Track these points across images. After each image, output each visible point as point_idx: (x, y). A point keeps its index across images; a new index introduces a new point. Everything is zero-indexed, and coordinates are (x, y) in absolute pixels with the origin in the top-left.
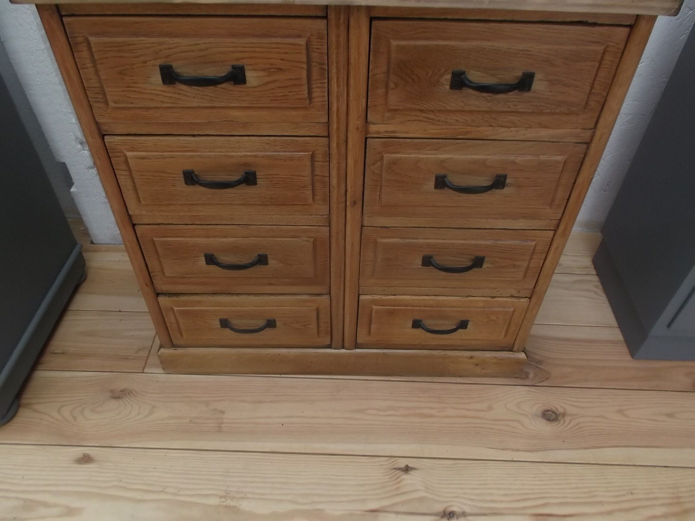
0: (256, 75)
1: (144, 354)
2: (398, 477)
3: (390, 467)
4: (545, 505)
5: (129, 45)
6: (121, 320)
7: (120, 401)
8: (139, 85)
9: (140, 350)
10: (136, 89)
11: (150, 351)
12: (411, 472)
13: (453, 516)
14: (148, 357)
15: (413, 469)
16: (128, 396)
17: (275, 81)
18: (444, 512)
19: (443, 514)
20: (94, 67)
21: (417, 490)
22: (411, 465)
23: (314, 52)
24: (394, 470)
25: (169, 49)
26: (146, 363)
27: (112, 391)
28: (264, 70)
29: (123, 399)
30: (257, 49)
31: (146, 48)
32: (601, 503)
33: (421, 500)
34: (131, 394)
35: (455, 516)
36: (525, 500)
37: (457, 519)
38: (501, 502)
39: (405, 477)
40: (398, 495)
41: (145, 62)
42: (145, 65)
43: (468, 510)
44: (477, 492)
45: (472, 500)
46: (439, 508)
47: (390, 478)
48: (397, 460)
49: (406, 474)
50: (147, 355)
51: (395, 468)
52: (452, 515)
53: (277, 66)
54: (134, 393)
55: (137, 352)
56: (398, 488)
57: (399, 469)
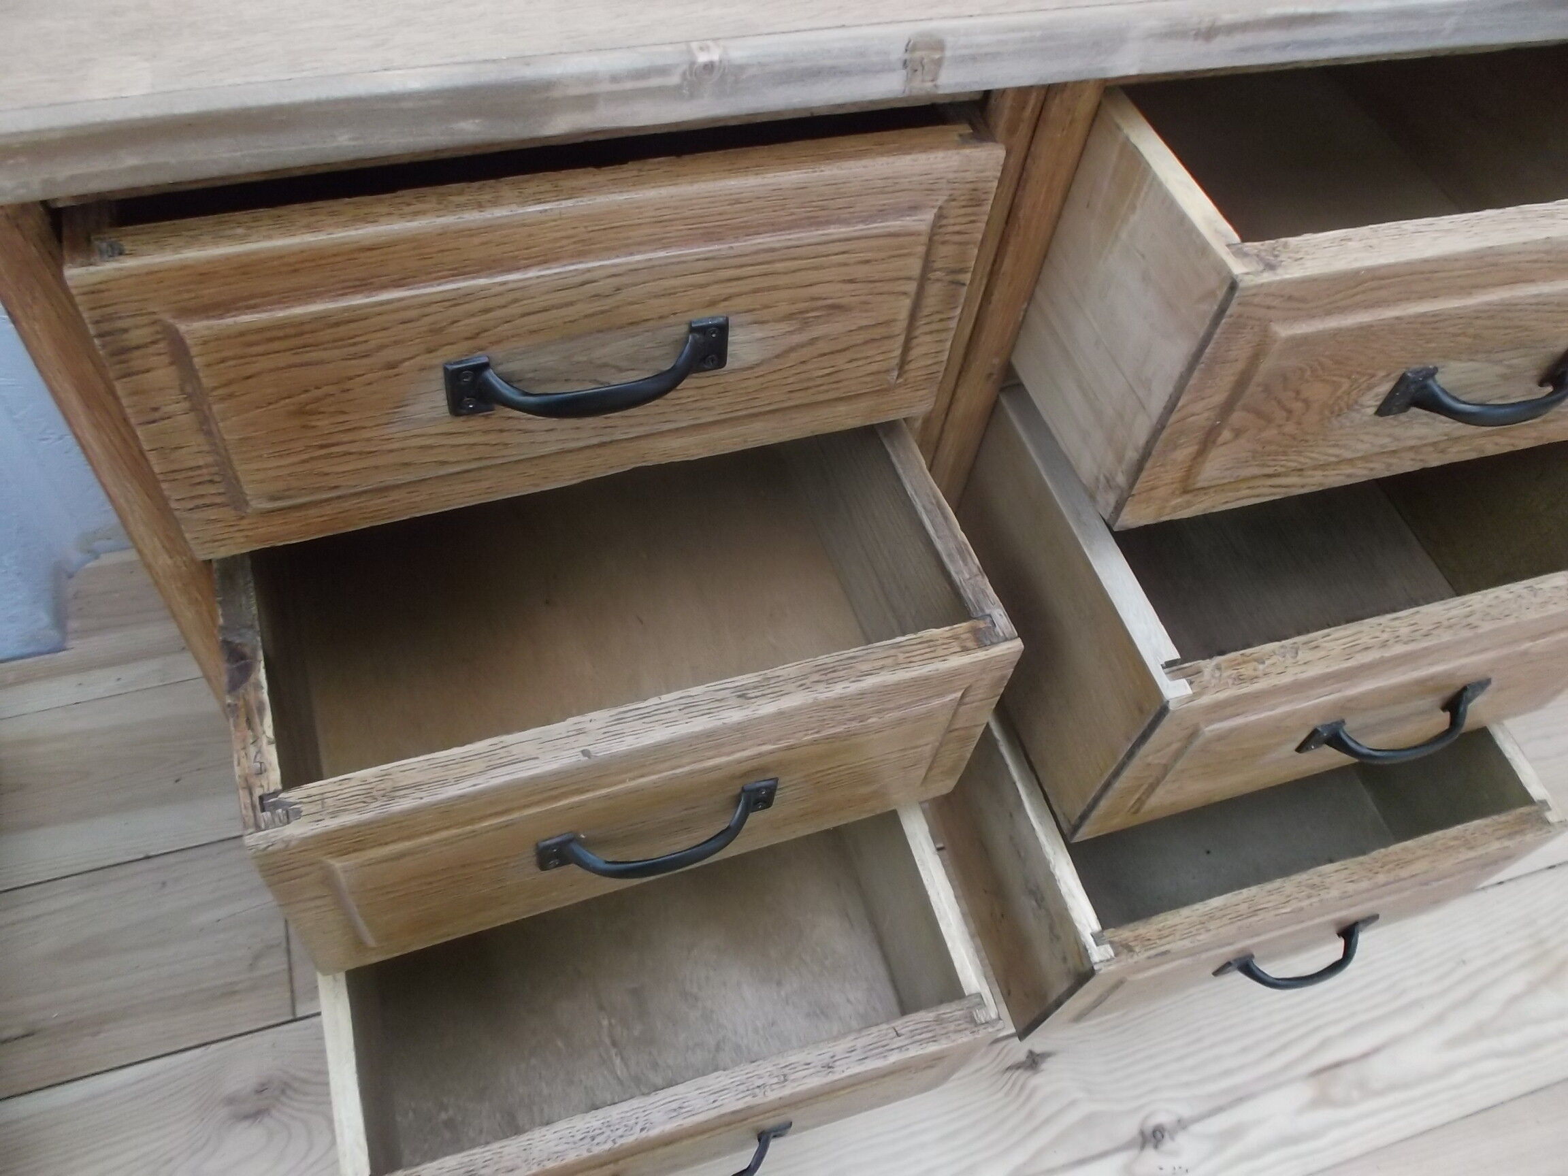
0: (759, 335)
1: (275, 964)
2: (1022, 1087)
3: (996, 1070)
4: (1324, 1044)
5: (337, 324)
6: (164, 884)
7: (267, 1120)
8: (366, 434)
9: (257, 957)
10: (353, 448)
11: (288, 951)
12: (1044, 1066)
13: (1163, 1137)
14: (290, 969)
15: (1045, 1056)
16: (283, 1099)
17: (813, 341)
18: (1142, 1133)
19: (1140, 1139)
20: (192, 409)
21: (1073, 1103)
22: (1038, 1049)
23: (944, 243)
24: (1008, 1074)
25: (487, 311)
26: (292, 991)
27: (231, 1101)
28: (789, 317)
29: (274, 1112)
30: (779, 266)
31: (401, 323)
32: (1417, 1003)
33: (1088, 1121)
34: (289, 1092)
35: (1167, 1135)
36: (1284, 1047)
37: (1172, 1139)
38: (1242, 1068)
39: (1037, 1080)
40: (1035, 1130)
41: (392, 366)
42: (391, 372)
43: (1185, 1111)
44: (1190, 1062)
45: (1187, 1085)
46: (1129, 1129)
47: (1007, 1094)
48: (1005, 1046)
49: (1035, 1074)
50: (285, 966)
51: (1008, 1066)
52: (1158, 1135)
53: (829, 302)
54: (296, 1085)
55: (251, 965)
56: (1031, 1115)
57: (1018, 1066)
